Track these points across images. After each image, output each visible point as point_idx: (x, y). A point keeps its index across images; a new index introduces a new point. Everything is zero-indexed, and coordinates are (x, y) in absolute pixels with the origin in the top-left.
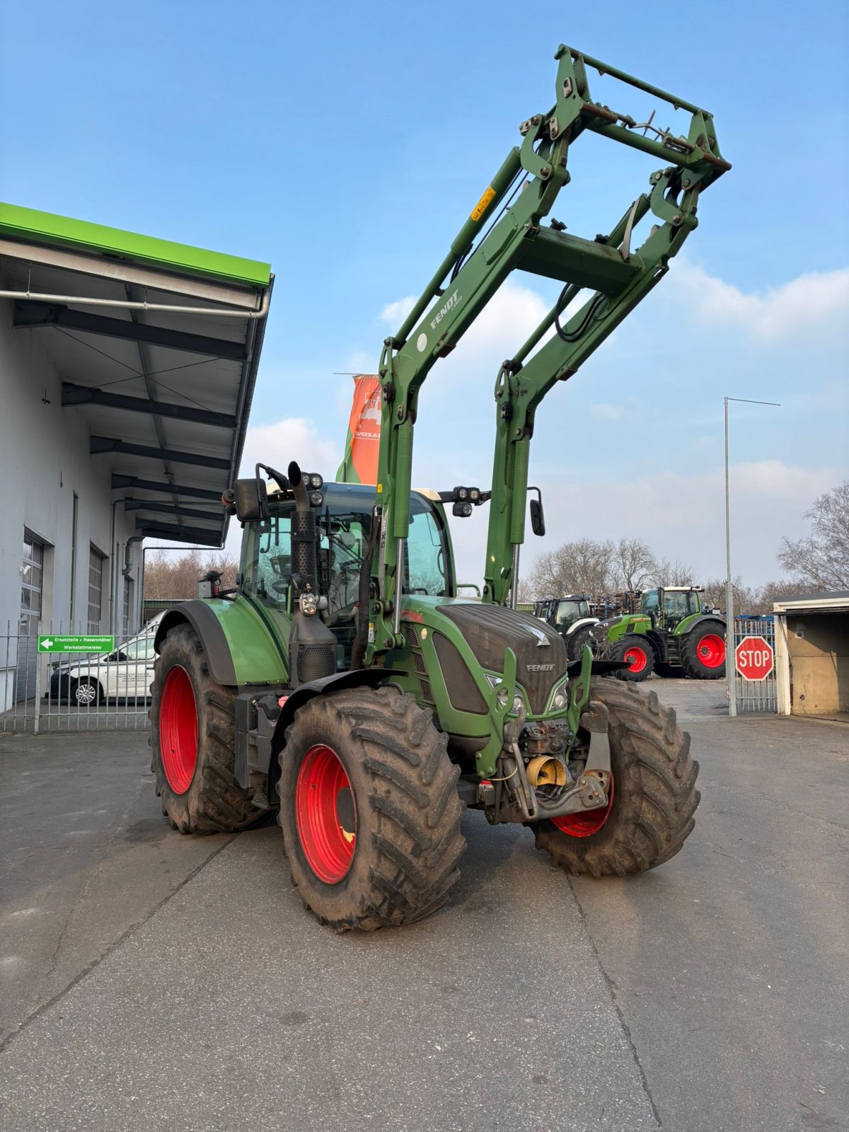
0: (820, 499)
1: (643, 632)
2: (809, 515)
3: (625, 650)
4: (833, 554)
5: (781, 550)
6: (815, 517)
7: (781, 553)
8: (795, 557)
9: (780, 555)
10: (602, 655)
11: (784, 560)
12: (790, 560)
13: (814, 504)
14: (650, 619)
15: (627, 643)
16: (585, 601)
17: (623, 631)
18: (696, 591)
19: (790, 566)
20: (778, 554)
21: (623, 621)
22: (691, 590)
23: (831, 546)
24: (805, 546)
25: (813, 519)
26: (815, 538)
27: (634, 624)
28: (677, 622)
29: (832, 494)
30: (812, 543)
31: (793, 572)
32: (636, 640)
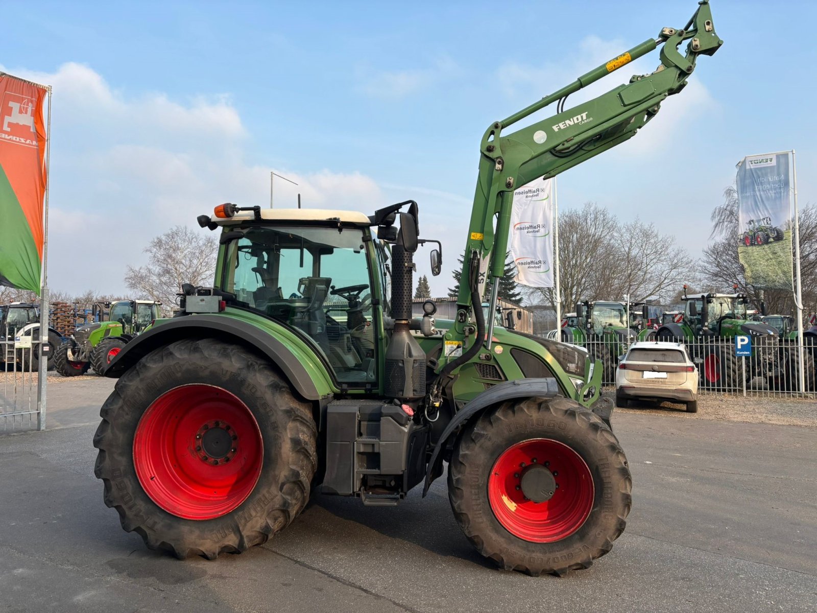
0: (156, 240)
1: (119, 335)
2: (147, 251)
3: (108, 350)
4: (164, 279)
5: (127, 274)
6: (151, 252)
7: (126, 277)
8: (136, 280)
9: (126, 278)
10: (83, 355)
11: (129, 282)
12: (133, 282)
13: (151, 243)
14: (121, 325)
15: (110, 345)
16: (34, 308)
17: (101, 335)
18: (156, 305)
19: (133, 286)
20: (125, 277)
21: (102, 326)
22: (154, 304)
23: (162, 273)
24: (144, 272)
25: (150, 254)
26: (151, 267)
27: (110, 330)
28: (143, 328)
29: (163, 238)
30: (149, 271)
31: (135, 290)
32: (113, 343)
